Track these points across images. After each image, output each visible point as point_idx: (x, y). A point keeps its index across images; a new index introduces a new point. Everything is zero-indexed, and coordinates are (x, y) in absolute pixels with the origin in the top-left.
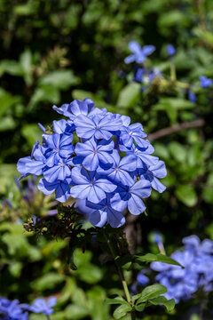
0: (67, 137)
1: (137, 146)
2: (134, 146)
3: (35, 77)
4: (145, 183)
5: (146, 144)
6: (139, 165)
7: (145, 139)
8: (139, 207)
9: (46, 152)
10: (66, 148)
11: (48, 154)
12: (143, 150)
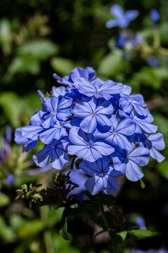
0: (66, 101)
1: (136, 114)
2: (133, 113)
3: (14, 45)
4: (144, 150)
5: (145, 112)
6: (138, 131)
7: (145, 108)
8: (137, 174)
9: (44, 115)
10: (64, 111)
11: (46, 117)
12: (142, 117)
